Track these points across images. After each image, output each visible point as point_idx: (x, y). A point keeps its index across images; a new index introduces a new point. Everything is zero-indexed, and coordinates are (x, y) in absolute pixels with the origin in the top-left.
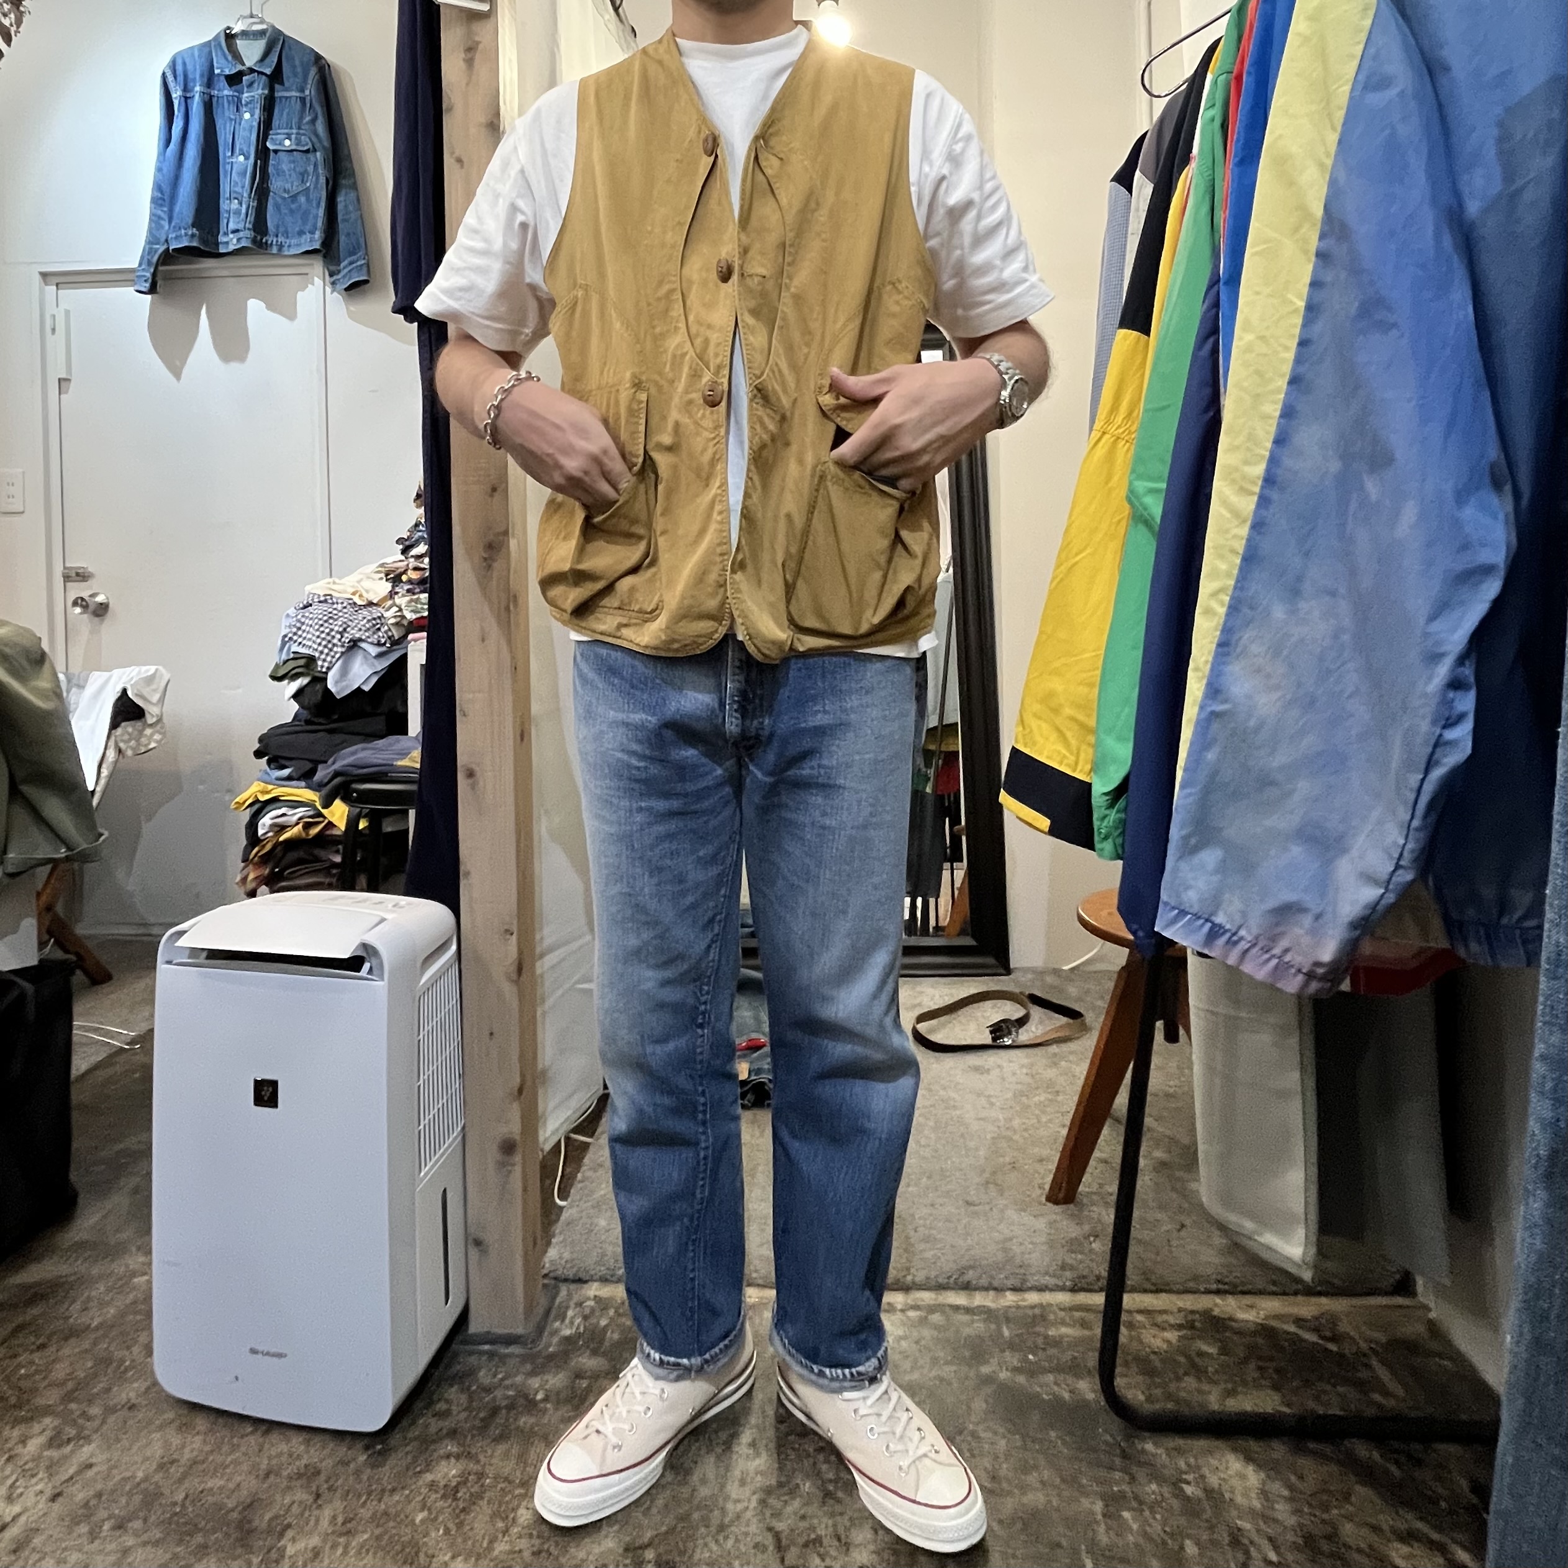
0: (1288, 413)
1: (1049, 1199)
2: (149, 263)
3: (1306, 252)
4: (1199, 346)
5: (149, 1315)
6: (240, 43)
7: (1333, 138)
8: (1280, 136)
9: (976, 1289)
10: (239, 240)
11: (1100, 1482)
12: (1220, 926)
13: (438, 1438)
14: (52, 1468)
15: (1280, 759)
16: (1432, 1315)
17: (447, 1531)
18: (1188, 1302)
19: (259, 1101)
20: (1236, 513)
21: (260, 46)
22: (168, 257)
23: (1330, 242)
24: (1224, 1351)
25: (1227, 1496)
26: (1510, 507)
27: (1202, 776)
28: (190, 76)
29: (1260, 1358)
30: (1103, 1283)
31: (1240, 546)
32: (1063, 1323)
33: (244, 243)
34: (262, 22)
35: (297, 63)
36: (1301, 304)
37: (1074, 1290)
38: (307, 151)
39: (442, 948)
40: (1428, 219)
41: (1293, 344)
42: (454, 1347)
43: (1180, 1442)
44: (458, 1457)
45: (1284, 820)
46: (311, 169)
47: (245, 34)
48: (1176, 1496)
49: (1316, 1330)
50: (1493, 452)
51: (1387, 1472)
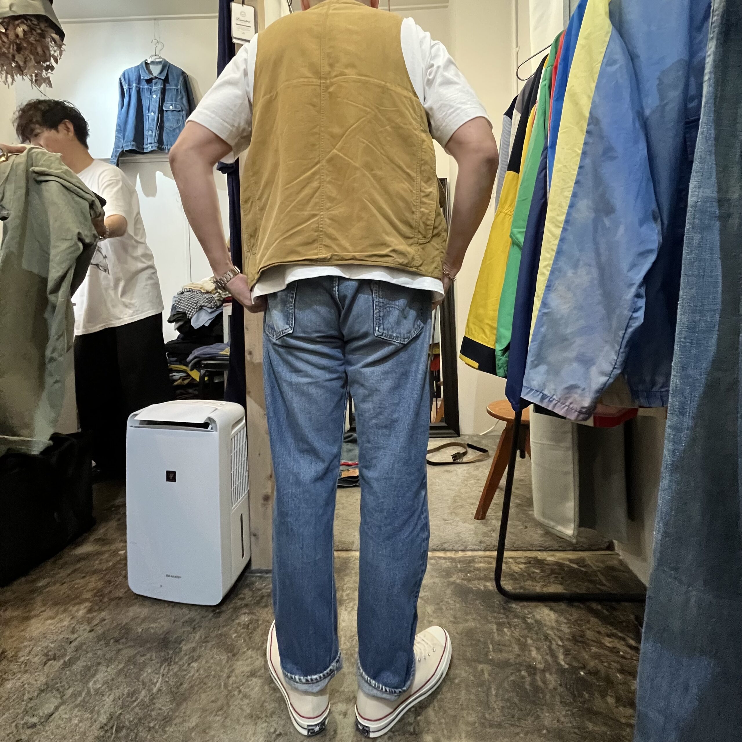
0: (574, 195)
1: (475, 518)
2: (116, 156)
3: (582, 131)
4: (539, 173)
5: (126, 565)
6: (151, 67)
7: (593, 85)
8: (573, 86)
9: (448, 551)
10: (152, 147)
11: (495, 618)
12: (546, 395)
13: (241, 607)
14: (89, 621)
15: (569, 330)
16: (621, 557)
17: (245, 640)
18: (528, 554)
19: (168, 479)
20: (554, 235)
21: (159, 68)
22: (123, 154)
23: (592, 127)
24: (542, 571)
25: (543, 622)
26: (660, 227)
27: (539, 337)
28: (131, 80)
29: (555, 573)
30: (496, 548)
31: (555, 248)
32: (481, 562)
33: (154, 148)
34: (160, 58)
35: (175, 75)
36: (580, 152)
37: (485, 550)
38: (179, 111)
39: (240, 421)
40: (630, 116)
41: (577, 168)
42: (246, 574)
43: (525, 603)
44: (248, 614)
45: (572, 354)
46: (181, 118)
47: (153, 62)
48: (524, 623)
49: (577, 564)
50: (654, 206)
51: (603, 613)
